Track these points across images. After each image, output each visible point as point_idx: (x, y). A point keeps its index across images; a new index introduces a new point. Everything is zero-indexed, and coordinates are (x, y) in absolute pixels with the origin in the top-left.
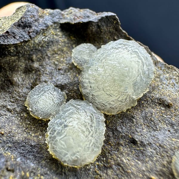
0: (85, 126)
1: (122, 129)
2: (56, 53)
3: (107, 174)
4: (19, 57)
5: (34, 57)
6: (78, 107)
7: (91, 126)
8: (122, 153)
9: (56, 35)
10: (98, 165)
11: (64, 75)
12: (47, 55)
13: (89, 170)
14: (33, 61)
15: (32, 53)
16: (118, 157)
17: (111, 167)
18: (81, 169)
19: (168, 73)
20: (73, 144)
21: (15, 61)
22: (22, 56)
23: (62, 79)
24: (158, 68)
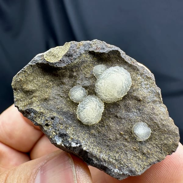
0: (93, 109)
1: (112, 110)
2: (85, 68)
3: (102, 129)
4: (67, 70)
5: (74, 70)
6: (91, 100)
7: (95, 109)
8: (110, 121)
9: (86, 57)
10: (99, 125)
11: (88, 81)
12: (80, 69)
13: (94, 126)
14: (73, 72)
15: (73, 68)
16: (108, 122)
17: (104, 126)
18: (91, 126)
19: (147, 81)
20: (86, 116)
21: (64, 72)
22: (68, 69)
23: (87, 83)
24: (142, 77)
